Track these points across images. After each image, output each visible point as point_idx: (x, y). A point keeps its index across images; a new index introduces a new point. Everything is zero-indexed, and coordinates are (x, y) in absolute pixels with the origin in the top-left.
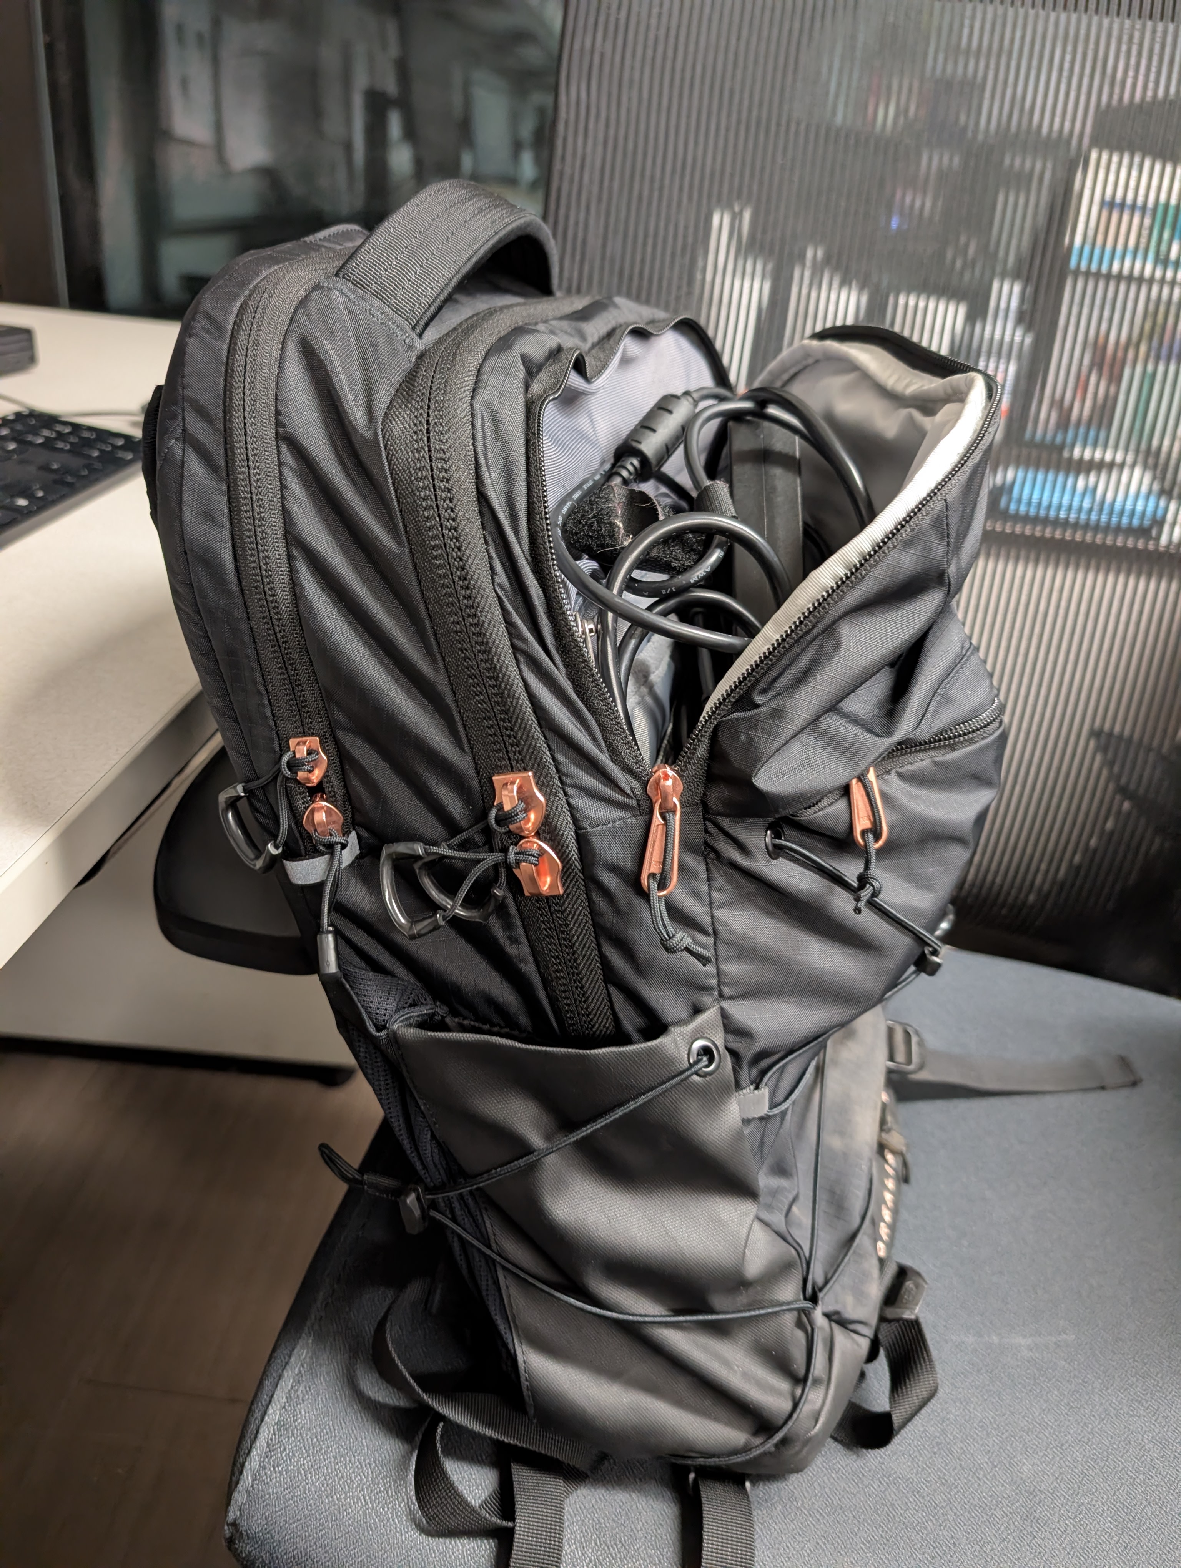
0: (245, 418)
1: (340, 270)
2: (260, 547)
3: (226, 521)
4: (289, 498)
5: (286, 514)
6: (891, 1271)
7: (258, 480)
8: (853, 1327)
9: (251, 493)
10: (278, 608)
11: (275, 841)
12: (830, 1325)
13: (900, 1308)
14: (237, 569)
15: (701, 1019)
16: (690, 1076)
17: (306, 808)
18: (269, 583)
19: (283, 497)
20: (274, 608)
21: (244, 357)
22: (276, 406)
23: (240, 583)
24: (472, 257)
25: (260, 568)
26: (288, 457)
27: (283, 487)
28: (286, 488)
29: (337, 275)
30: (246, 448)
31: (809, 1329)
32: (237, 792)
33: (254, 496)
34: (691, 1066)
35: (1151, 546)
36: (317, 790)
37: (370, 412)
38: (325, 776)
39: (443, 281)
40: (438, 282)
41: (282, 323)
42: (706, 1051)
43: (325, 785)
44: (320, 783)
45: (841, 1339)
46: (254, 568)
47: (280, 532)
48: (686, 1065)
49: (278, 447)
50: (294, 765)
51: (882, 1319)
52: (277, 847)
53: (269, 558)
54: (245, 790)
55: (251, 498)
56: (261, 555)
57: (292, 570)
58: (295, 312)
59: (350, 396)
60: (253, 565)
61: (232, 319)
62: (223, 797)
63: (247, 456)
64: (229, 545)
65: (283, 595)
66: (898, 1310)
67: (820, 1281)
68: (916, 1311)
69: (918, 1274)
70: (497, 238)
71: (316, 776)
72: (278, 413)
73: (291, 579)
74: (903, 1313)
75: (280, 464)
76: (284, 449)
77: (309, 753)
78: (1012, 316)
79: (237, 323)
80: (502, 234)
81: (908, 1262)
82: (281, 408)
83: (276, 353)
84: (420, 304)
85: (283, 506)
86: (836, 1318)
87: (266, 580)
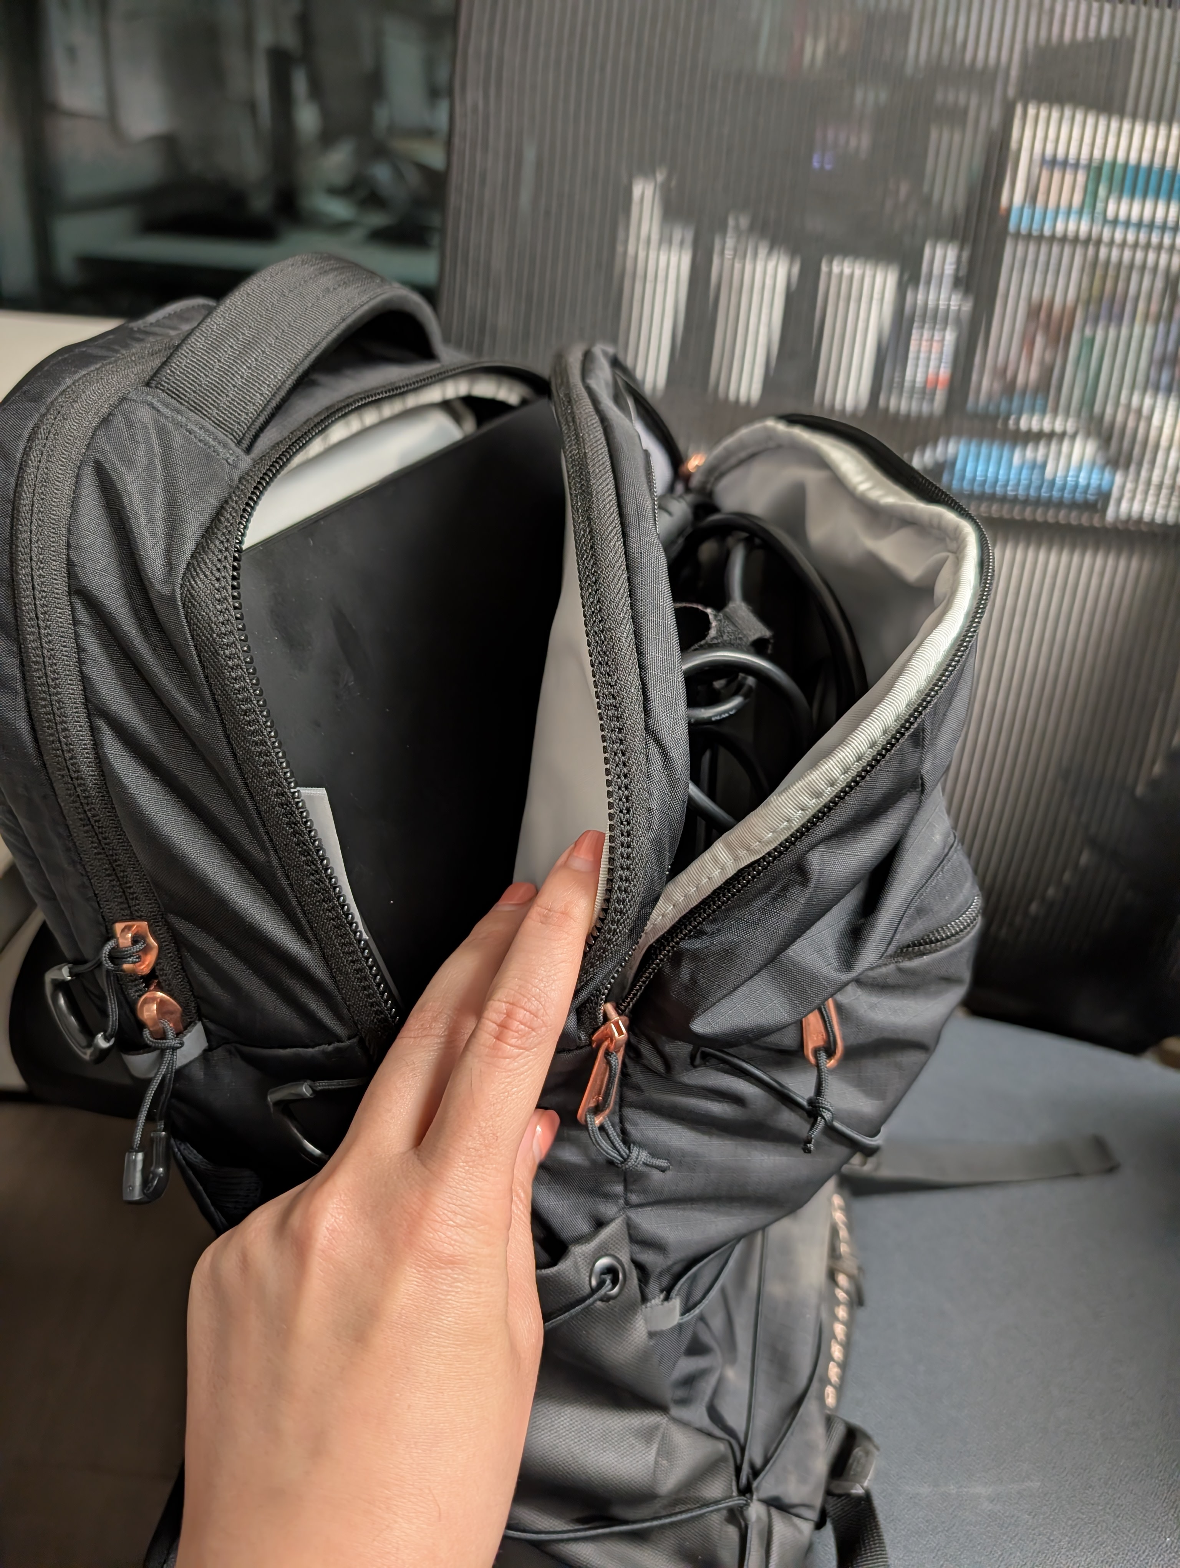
0: (32, 569)
1: (152, 378)
2: (58, 719)
3: (19, 687)
4: (90, 663)
5: (84, 679)
6: (839, 1432)
7: (50, 642)
8: (794, 1511)
9: (44, 657)
10: (84, 785)
11: (105, 1031)
12: (769, 1516)
13: (847, 1480)
14: (36, 740)
15: (605, 1233)
16: (595, 1302)
17: (140, 996)
18: (71, 759)
19: (81, 662)
20: (80, 785)
21: (31, 495)
22: (68, 555)
23: (40, 754)
24: (310, 352)
25: (60, 742)
26: (83, 615)
27: (80, 649)
28: (84, 650)
29: (148, 384)
30: (35, 604)
31: (743, 1523)
32: (63, 975)
33: (46, 660)
34: (594, 1291)
35: (1096, 522)
36: (149, 979)
37: (170, 565)
38: (157, 963)
39: (273, 382)
40: (268, 386)
41: (77, 450)
42: (611, 1271)
43: (158, 973)
44: (153, 970)
45: (781, 1528)
46: (53, 742)
47: (80, 699)
48: (587, 1290)
49: (71, 604)
50: (117, 957)
51: (828, 1493)
52: (107, 1039)
53: (68, 730)
54: (71, 974)
55: (44, 662)
56: (60, 727)
57: (97, 745)
58: (94, 433)
59: (149, 543)
60: (51, 739)
61: (22, 445)
62: (50, 976)
63: (36, 614)
64: (24, 714)
65: (88, 770)
66: (846, 1484)
67: (758, 1462)
68: (866, 1484)
69: (868, 1438)
70: (343, 326)
71: (145, 966)
72: (70, 563)
73: (96, 753)
74: (852, 1488)
75: (76, 622)
76: (79, 606)
77: (135, 941)
78: (947, 282)
79: (26, 453)
80: (349, 321)
81: (856, 1421)
82: (73, 557)
83: (67, 489)
84: (247, 414)
85: (81, 672)
86: (776, 1504)
87: (68, 755)
